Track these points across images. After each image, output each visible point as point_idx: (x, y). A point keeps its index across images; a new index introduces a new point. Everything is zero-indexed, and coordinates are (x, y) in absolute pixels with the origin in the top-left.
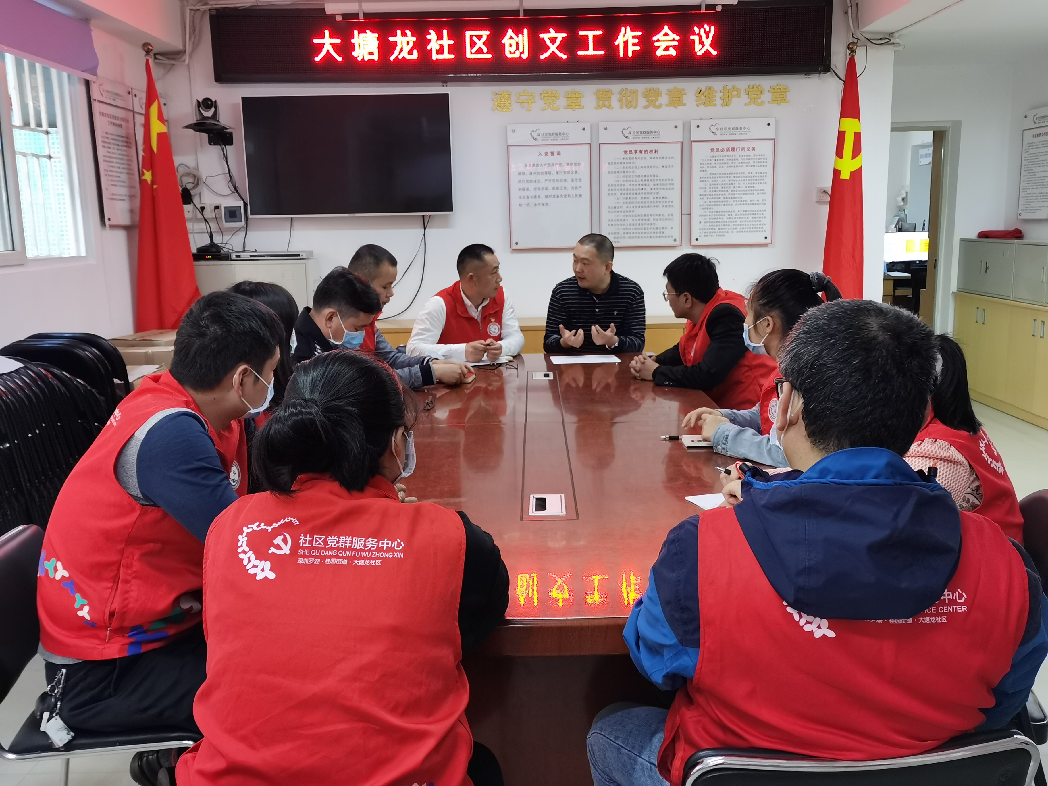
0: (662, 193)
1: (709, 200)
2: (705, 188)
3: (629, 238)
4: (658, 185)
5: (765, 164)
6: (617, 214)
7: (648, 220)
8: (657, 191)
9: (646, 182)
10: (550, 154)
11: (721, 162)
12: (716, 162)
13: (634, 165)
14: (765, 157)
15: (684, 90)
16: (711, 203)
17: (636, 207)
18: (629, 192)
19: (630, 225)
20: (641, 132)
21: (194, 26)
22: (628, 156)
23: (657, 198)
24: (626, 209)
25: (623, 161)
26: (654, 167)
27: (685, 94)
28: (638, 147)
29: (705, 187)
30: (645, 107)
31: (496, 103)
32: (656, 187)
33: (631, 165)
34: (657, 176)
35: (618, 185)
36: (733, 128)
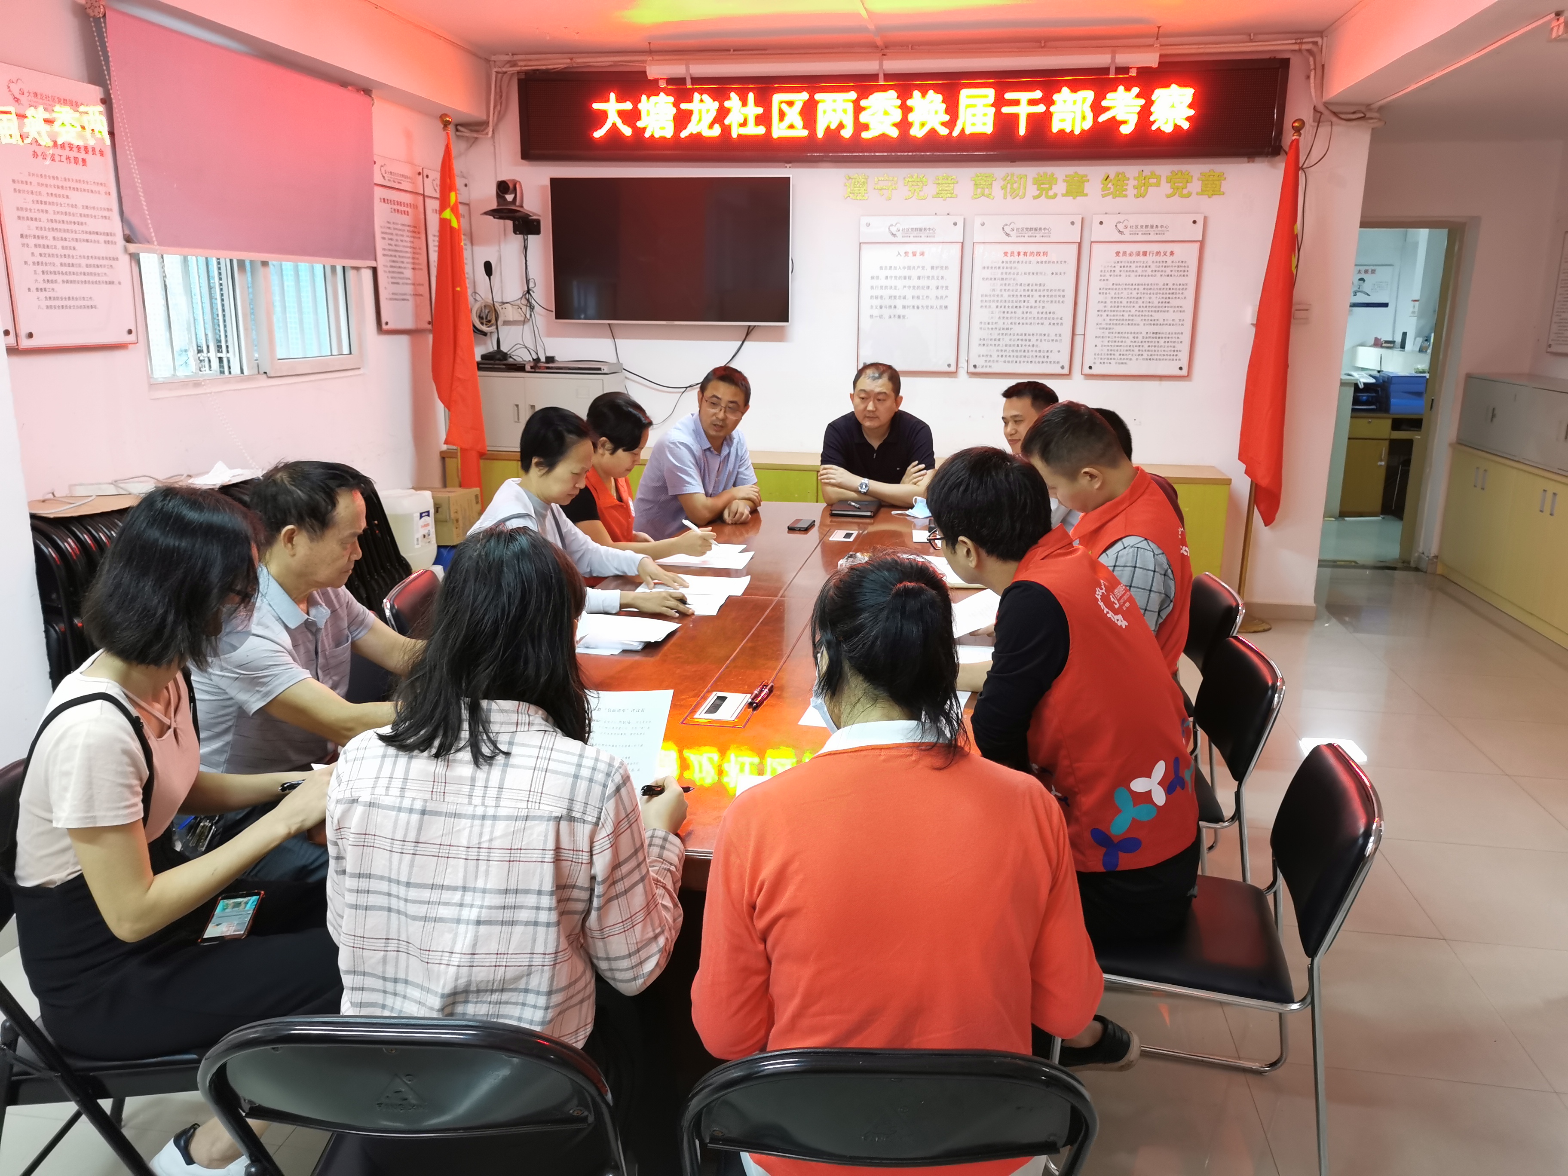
0: (1049, 307)
1: (1109, 318)
2: (1106, 302)
3: (1005, 362)
4: (1044, 296)
5: (1186, 273)
6: (991, 331)
7: (1030, 340)
8: (1043, 305)
9: (1030, 293)
10: (910, 254)
11: (1128, 269)
12: (1122, 269)
13: (1015, 271)
14: (1186, 265)
15: (1087, 176)
16: (1111, 322)
17: (1015, 323)
18: (1007, 305)
19: (1006, 346)
20: (1027, 229)
21: (501, 92)
22: (1008, 259)
23: (1042, 313)
24: (1002, 326)
25: (1001, 265)
26: (1041, 273)
27: (1088, 181)
28: (1022, 248)
29: (1104, 300)
30: (1035, 198)
31: (849, 190)
32: (1042, 299)
33: (1012, 271)
34: (1044, 285)
35: (994, 296)
36: (1147, 226)
